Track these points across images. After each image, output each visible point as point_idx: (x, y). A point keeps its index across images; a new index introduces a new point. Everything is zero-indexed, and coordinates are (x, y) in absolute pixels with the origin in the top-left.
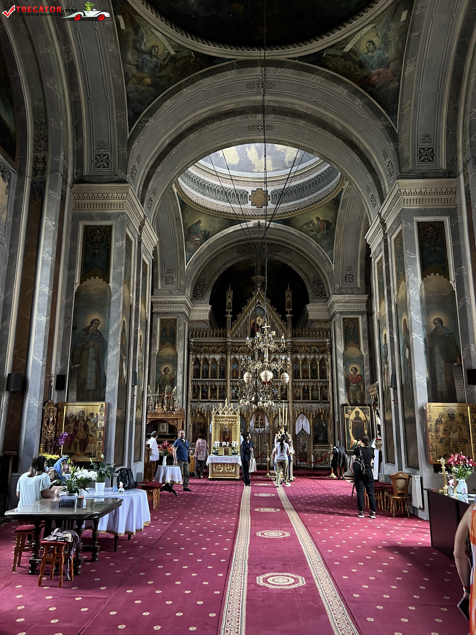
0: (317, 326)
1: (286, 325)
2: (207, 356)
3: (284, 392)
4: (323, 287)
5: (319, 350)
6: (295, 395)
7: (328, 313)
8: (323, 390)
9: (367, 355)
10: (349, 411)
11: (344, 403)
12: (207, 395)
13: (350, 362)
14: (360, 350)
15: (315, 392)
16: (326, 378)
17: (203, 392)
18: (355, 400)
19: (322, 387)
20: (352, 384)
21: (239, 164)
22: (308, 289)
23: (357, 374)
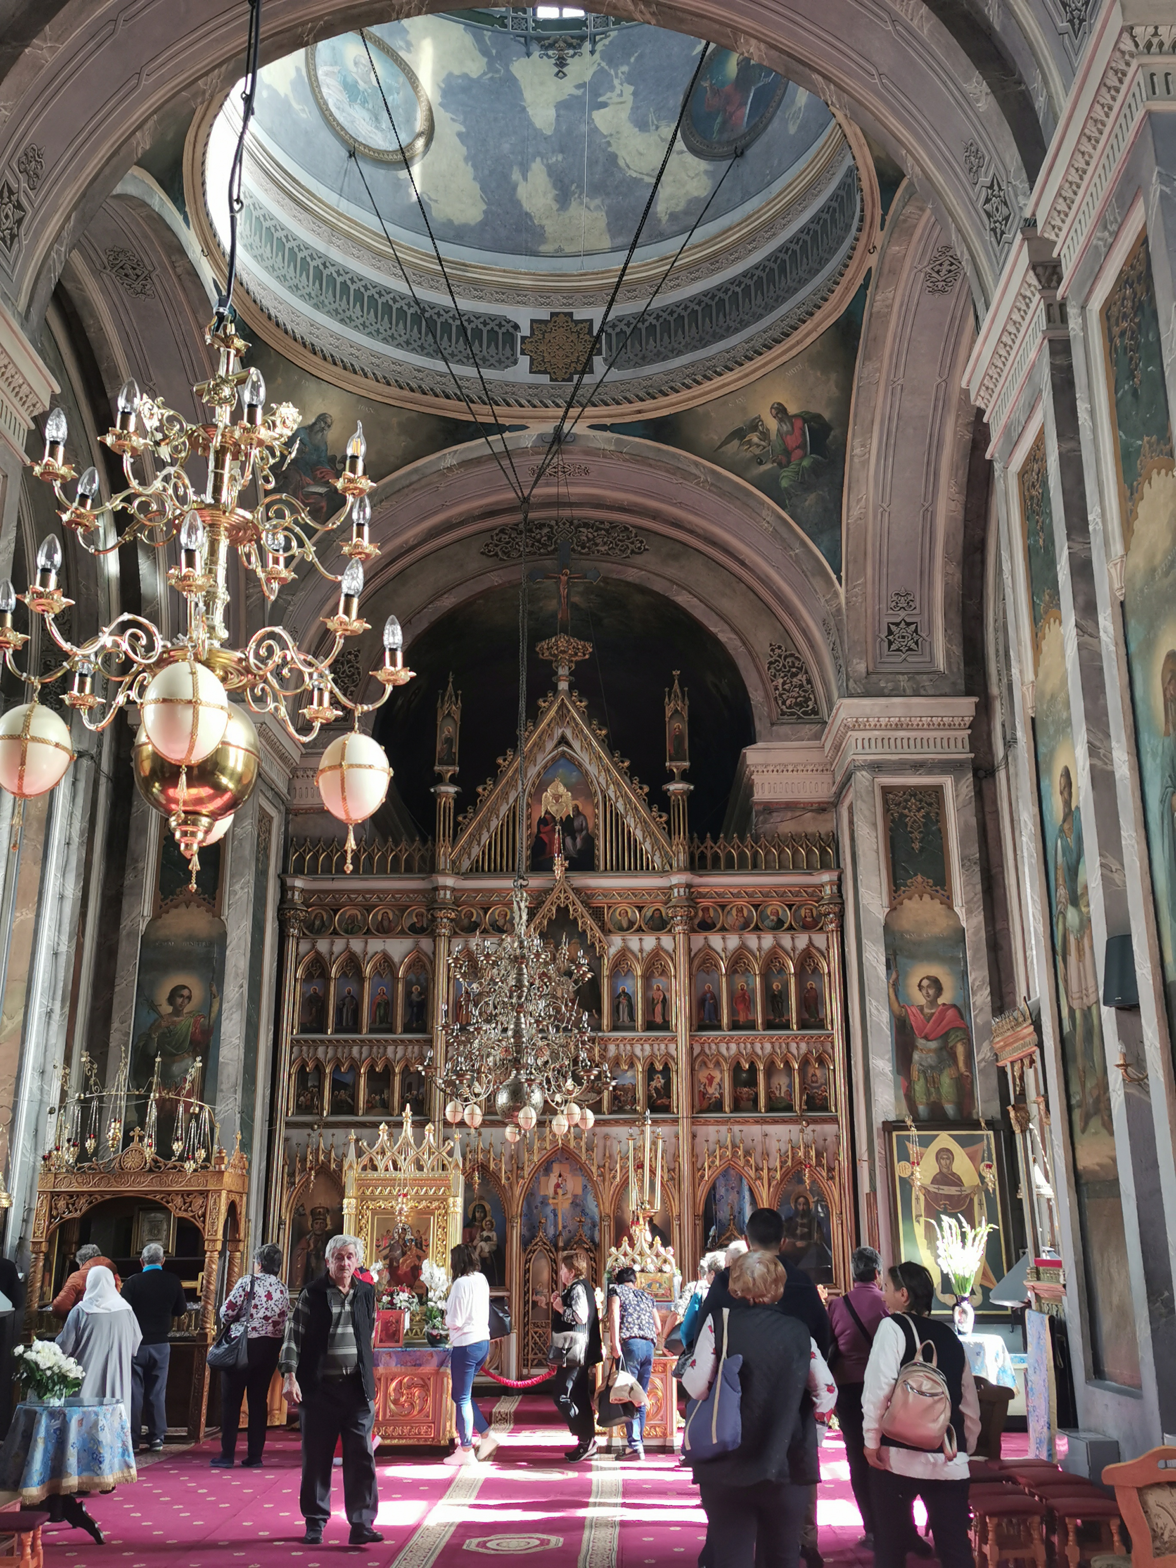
0: (787, 827)
1: (668, 822)
2: (356, 945)
3: (659, 1082)
4: (809, 681)
5: (794, 916)
6: (703, 1095)
7: (827, 778)
8: (811, 1071)
9: (976, 933)
10: (913, 1149)
11: (892, 1117)
12: (354, 1097)
13: (913, 957)
14: (950, 907)
15: (781, 1082)
16: (821, 1025)
17: (336, 1085)
18: (936, 1109)
19: (805, 1062)
20: (921, 1042)
21: (483, 224)
22: (750, 690)
23: (940, 1001)
